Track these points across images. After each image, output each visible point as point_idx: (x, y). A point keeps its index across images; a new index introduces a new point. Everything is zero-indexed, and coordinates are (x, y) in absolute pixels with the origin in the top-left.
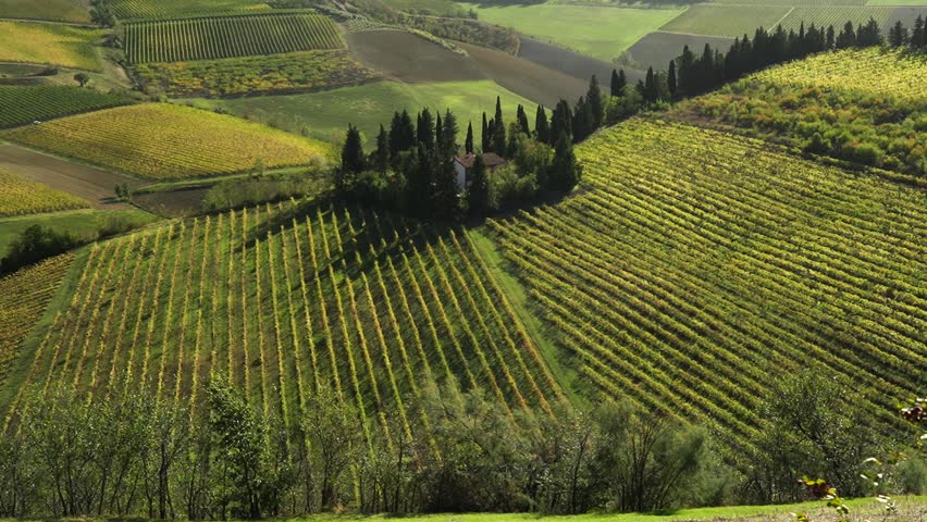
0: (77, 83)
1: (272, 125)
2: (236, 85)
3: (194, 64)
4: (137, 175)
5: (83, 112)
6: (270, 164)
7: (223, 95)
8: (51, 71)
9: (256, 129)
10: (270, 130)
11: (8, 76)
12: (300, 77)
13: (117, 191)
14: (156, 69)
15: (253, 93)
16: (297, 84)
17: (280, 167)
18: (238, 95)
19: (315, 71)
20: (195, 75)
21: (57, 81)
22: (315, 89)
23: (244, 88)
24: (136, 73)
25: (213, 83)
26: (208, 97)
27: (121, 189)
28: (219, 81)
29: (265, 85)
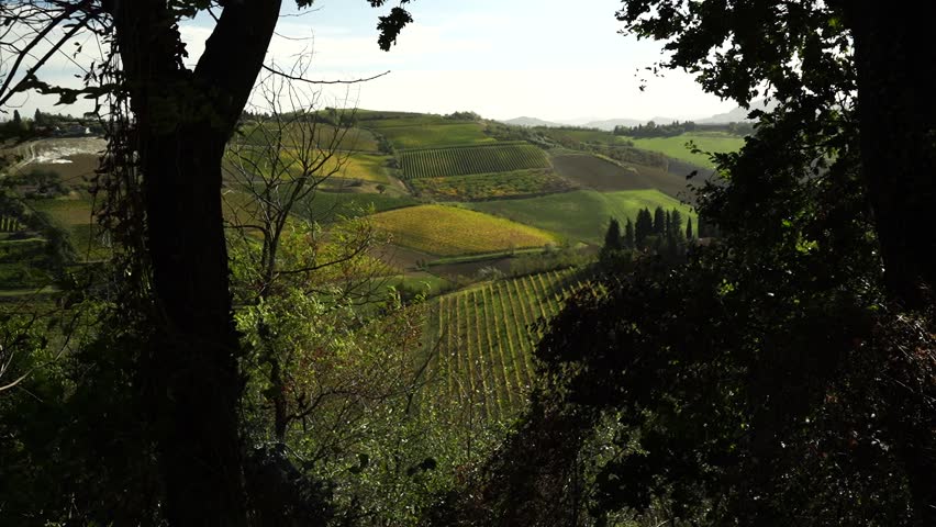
0: (378, 192)
1: (512, 220)
2: (481, 193)
3: (450, 178)
4: (428, 253)
5: (385, 211)
6: (518, 246)
7: (472, 200)
8: (358, 183)
9: (502, 221)
10: (511, 223)
11: (331, 187)
12: (523, 187)
13: (418, 264)
14: (424, 182)
15: (492, 198)
16: (522, 193)
17: (524, 248)
18: (482, 200)
19: (533, 183)
20: (451, 186)
21: (364, 190)
22: (534, 196)
23: (486, 195)
24: (412, 185)
25: (464, 191)
26: (462, 201)
27: (420, 262)
28: (468, 191)
29: (499, 193)
